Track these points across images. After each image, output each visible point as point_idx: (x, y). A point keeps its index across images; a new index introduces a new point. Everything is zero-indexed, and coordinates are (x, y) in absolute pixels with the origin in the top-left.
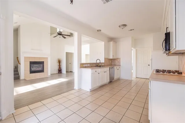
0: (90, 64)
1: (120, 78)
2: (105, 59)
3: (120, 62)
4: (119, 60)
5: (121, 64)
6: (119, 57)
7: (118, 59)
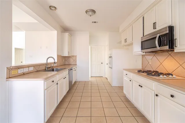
0: (34, 66)
1: (76, 81)
2: (58, 56)
3: (76, 61)
4: (74, 58)
5: (78, 63)
6: (75, 55)
7: (73, 56)
